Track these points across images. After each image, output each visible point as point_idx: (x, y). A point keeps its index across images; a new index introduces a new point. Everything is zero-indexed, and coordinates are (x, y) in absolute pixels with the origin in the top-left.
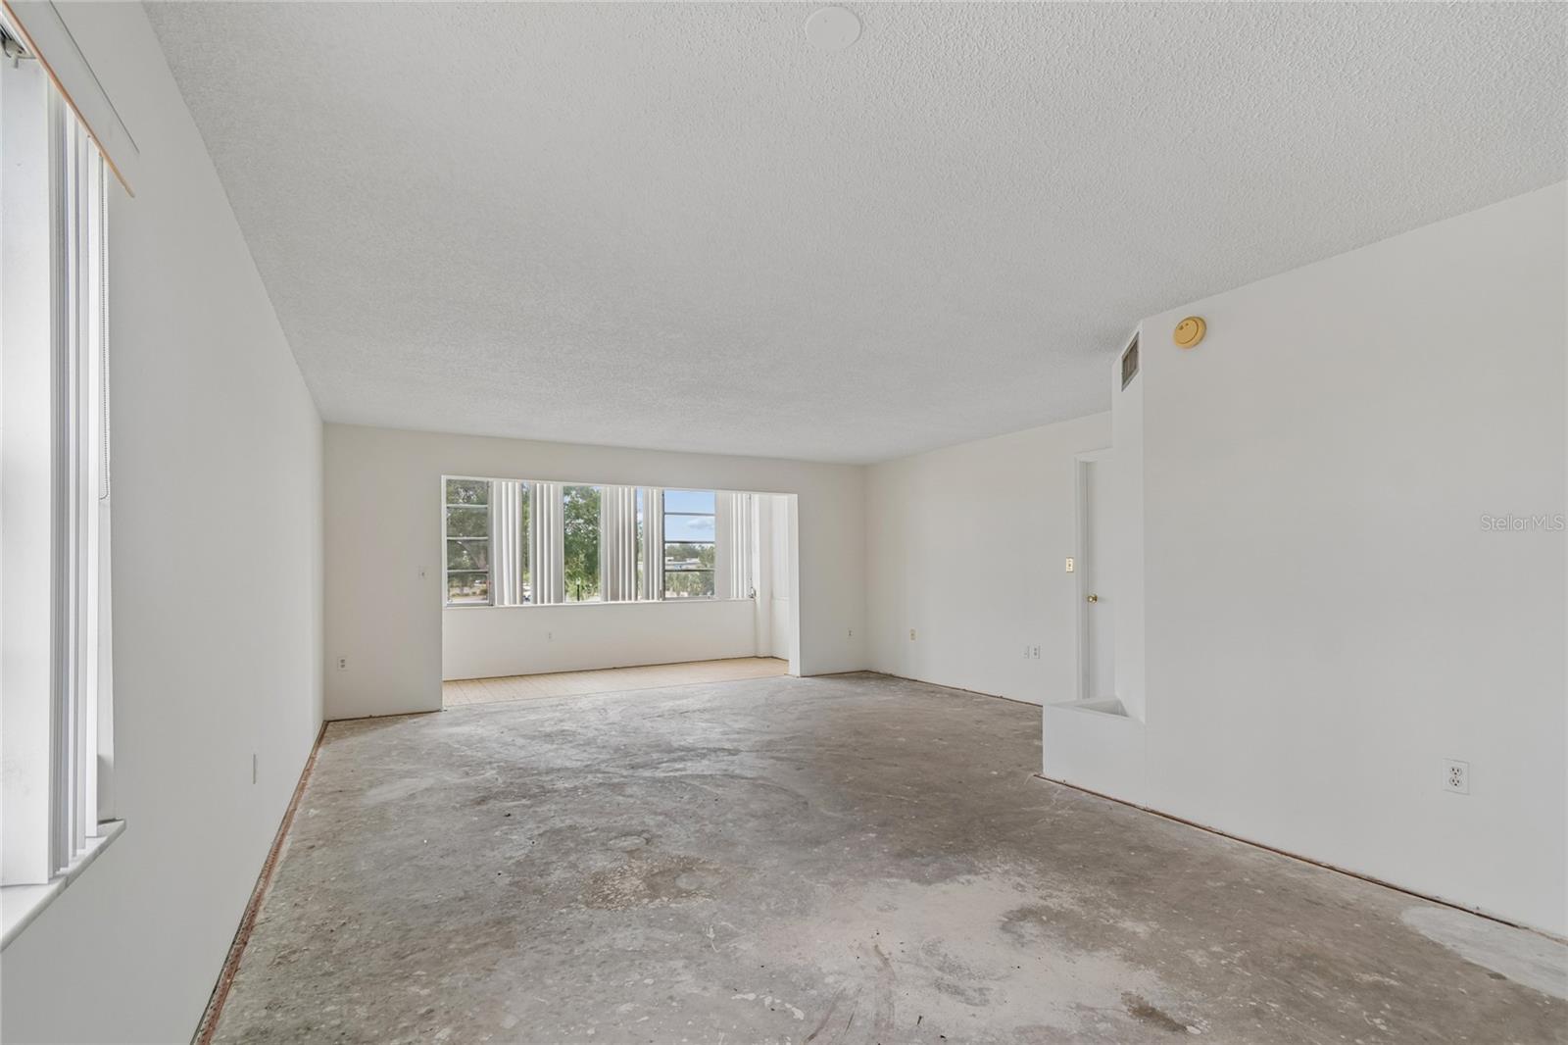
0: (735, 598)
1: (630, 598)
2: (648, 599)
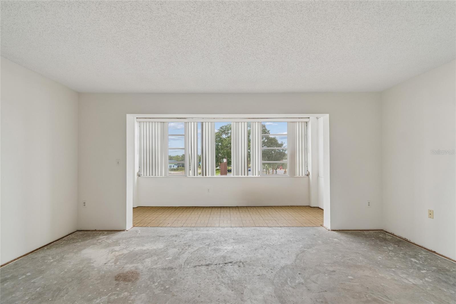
0: (298, 176)
1: (245, 175)
2: (253, 175)
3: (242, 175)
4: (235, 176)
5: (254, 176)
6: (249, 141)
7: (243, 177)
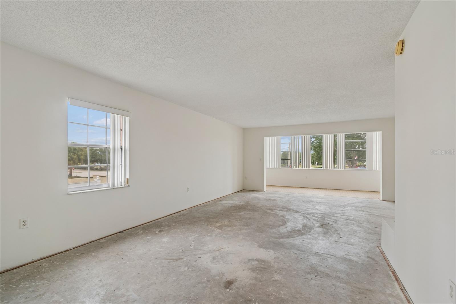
3: (330, 168)
4: (325, 169)
5: (339, 169)
6: (335, 151)
7: (330, 170)
